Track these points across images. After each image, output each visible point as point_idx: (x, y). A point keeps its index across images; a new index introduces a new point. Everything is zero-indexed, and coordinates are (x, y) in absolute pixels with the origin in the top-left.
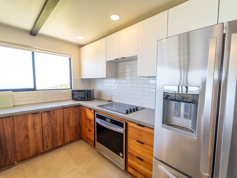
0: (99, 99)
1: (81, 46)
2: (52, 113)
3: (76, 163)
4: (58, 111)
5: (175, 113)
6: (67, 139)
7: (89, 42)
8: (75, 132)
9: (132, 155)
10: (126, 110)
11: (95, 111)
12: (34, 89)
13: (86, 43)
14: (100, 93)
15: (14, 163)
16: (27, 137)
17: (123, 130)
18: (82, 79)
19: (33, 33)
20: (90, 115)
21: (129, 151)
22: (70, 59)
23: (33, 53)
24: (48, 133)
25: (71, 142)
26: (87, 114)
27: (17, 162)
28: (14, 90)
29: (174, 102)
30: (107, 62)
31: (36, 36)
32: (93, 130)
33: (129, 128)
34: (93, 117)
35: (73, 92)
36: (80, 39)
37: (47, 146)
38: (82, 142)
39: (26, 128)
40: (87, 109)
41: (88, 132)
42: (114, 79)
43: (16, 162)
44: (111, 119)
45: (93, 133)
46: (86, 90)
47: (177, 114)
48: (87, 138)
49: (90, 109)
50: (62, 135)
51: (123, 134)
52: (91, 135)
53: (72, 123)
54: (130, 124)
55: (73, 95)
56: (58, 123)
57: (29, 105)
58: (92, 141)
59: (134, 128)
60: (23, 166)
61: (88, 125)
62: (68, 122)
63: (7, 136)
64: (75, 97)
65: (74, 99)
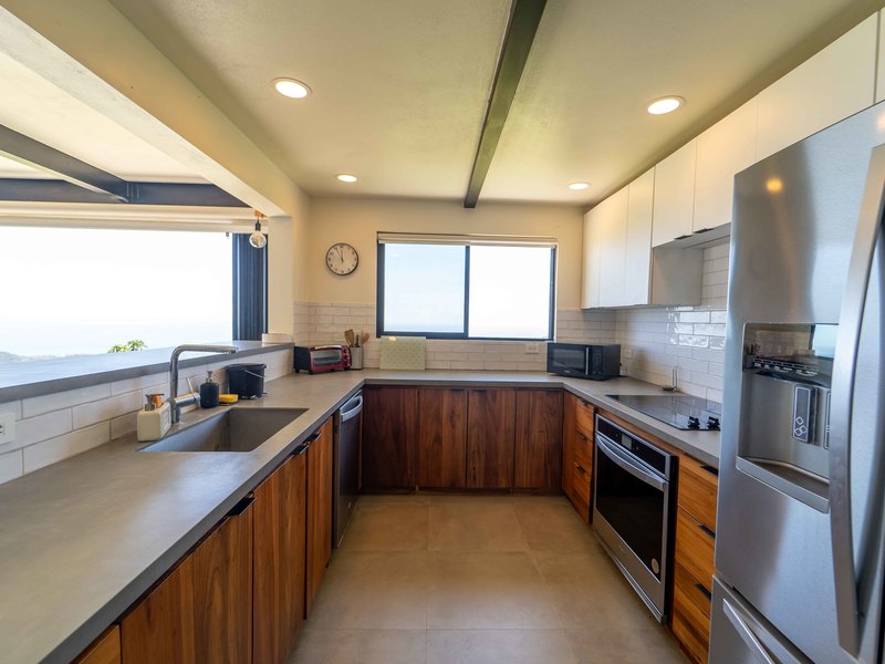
0: (639, 381)
1: (586, 208)
2: (489, 395)
3: (529, 543)
4: (504, 393)
5: (797, 426)
6: (524, 479)
7: (607, 192)
8: (545, 466)
9: (688, 577)
10: (691, 418)
11: (597, 410)
12: (464, 336)
13: (600, 198)
14: (642, 360)
15: (414, 489)
16: (438, 439)
17: (662, 481)
18: (586, 312)
19: (470, 202)
20: (586, 422)
21: (678, 557)
22: (554, 251)
23: (468, 249)
24: (478, 447)
25: (533, 491)
26: (579, 419)
27: (421, 489)
28: (430, 336)
29: (794, 384)
30: (653, 249)
31: (476, 209)
32: (589, 470)
33: (682, 478)
34: (591, 429)
35: (552, 347)
36: (579, 190)
37: (475, 478)
38: (561, 502)
39: (438, 419)
40: (579, 402)
41: (577, 472)
42: (691, 309)
43: (417, 488)
44: (633, 440)
45: (588, 479)
46: (587, 346)
47: (804, 430)
48: (576, 493)
49: (587, 403)
50: (510, 461)
51: (662, 494)
52: (584, 486)
53: (539, 435)
54: (684, 462)
55: (550, 358)
56: (503, 427)
57: (451, 370)
58: (586, 505)
59: (696, 478)
60: (426, 500)
61: (579, 453)
62: (528, 432)
63: (408, 427)
64: (556, 364)
65: (551, 369)
